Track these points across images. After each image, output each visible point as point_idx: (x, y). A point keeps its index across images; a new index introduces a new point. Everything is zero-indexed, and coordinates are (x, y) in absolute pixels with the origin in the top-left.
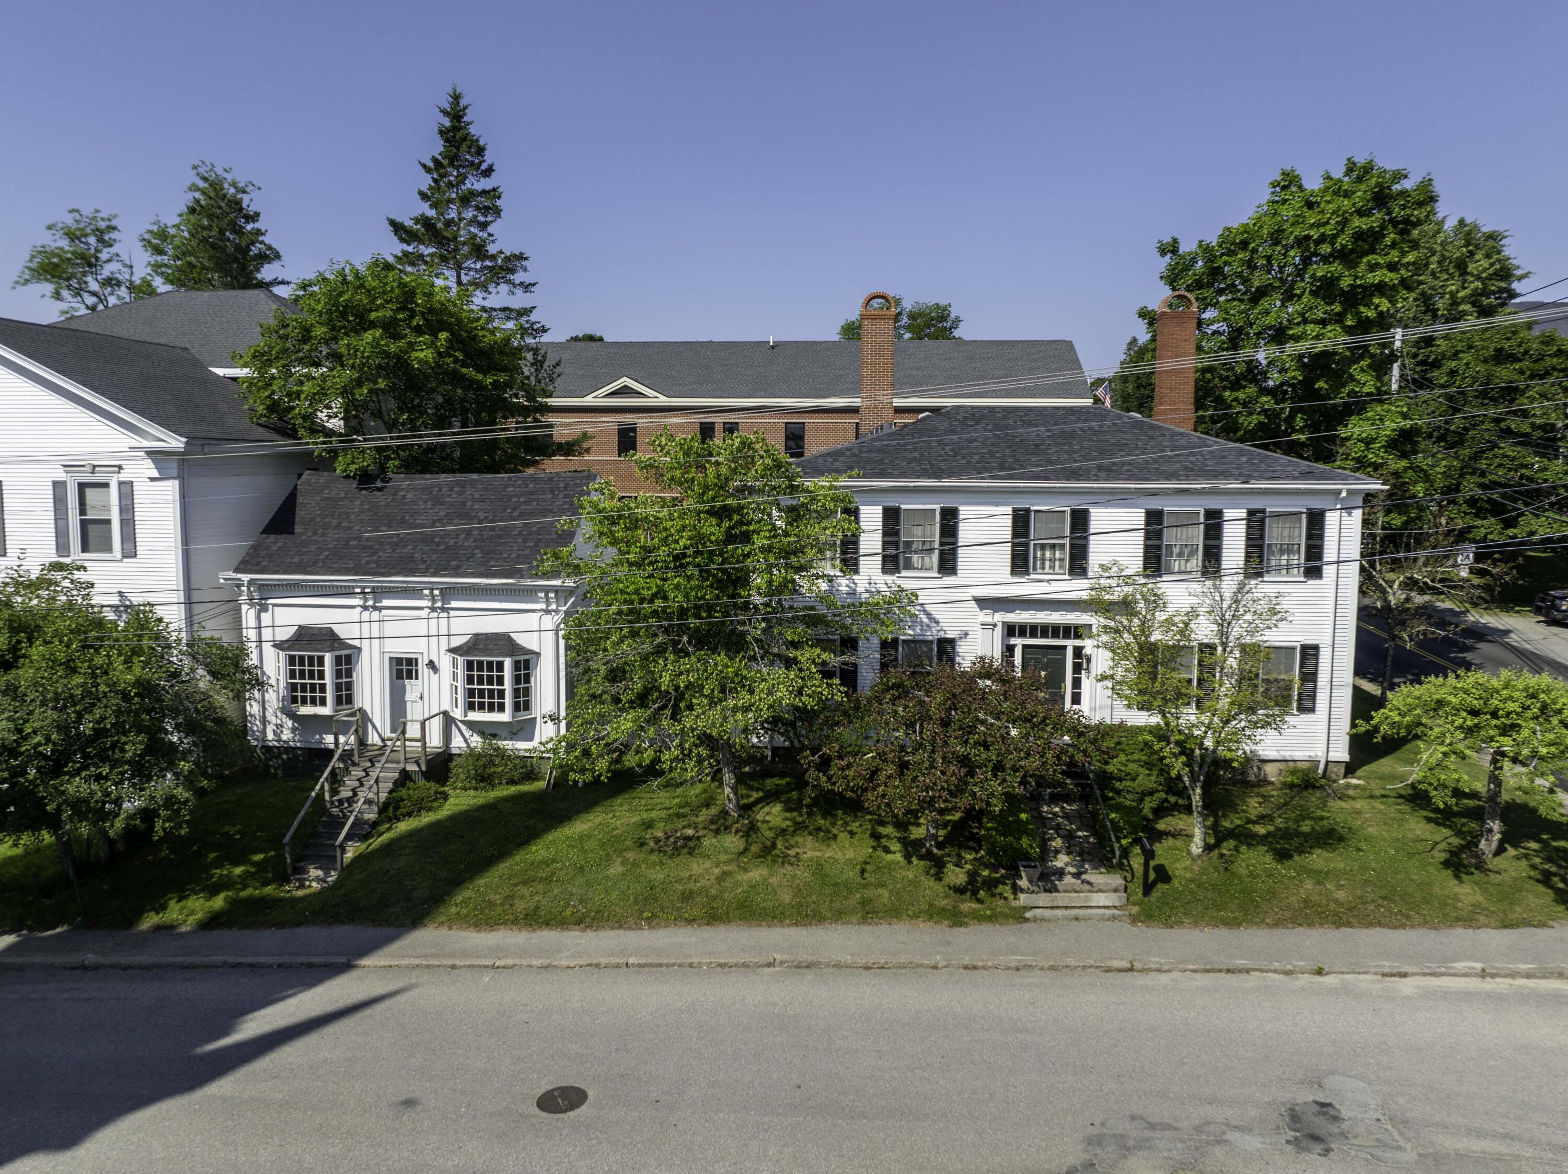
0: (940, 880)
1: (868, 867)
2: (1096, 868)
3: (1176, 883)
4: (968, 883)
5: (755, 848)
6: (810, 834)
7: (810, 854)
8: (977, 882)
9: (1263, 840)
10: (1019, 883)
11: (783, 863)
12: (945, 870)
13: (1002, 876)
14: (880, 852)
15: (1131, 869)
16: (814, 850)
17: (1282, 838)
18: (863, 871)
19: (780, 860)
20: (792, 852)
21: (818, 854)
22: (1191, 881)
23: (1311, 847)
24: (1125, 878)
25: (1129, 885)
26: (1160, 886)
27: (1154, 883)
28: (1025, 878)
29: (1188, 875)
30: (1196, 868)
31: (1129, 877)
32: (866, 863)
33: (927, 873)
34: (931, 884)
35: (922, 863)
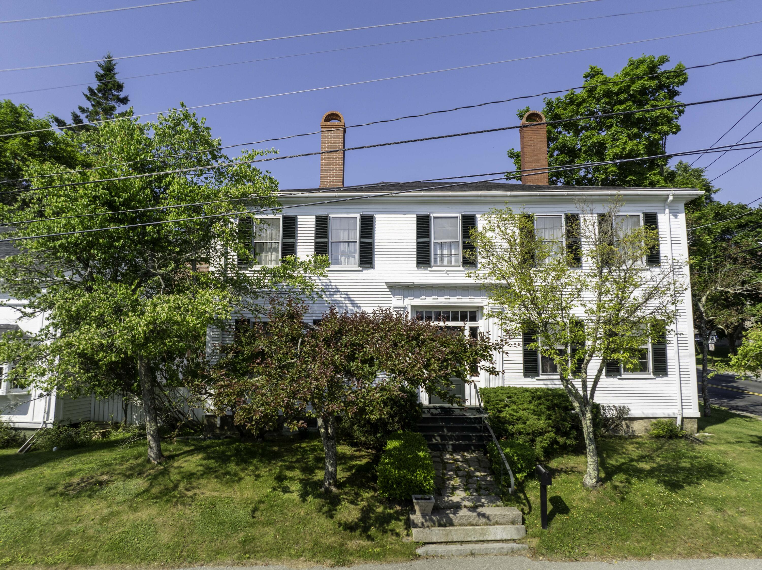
0: (332, 517)
1: (262, 506)
2: (491, 501)
3: (574, 513)
4: (360, 520)
5: (155, 490)
6: (216, 477)
7: (208, 494)
8: (370, 518)
9: (651, 473)
10: (412, 517)
11: (176, 503)
12: (338, 507)
13: (396, 512)
14: (279, 493)
15: (528, 502)
16: (214, 490)
17: (666, 471)
18: (255, 510)
19: (175, 500)
20: (190, 493)
21: (216, 494)
22: (590, 510)
23: (698, 479)
24: (522, 510)
25: (526, 517)
26: (558, 516)
27: (553, 514)
28: (418, 513)
29: (586, 505)
30: (592, 498)
31: (526, 510)
32: (261, 502)
33: (320, 510)
34: (322, 521)
35: (317, 500)
